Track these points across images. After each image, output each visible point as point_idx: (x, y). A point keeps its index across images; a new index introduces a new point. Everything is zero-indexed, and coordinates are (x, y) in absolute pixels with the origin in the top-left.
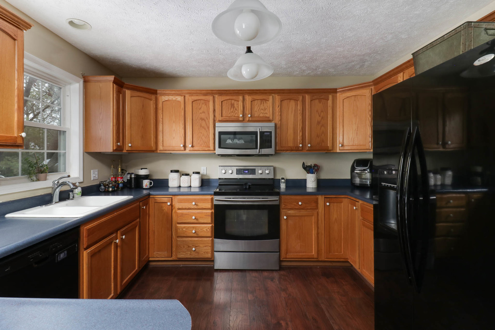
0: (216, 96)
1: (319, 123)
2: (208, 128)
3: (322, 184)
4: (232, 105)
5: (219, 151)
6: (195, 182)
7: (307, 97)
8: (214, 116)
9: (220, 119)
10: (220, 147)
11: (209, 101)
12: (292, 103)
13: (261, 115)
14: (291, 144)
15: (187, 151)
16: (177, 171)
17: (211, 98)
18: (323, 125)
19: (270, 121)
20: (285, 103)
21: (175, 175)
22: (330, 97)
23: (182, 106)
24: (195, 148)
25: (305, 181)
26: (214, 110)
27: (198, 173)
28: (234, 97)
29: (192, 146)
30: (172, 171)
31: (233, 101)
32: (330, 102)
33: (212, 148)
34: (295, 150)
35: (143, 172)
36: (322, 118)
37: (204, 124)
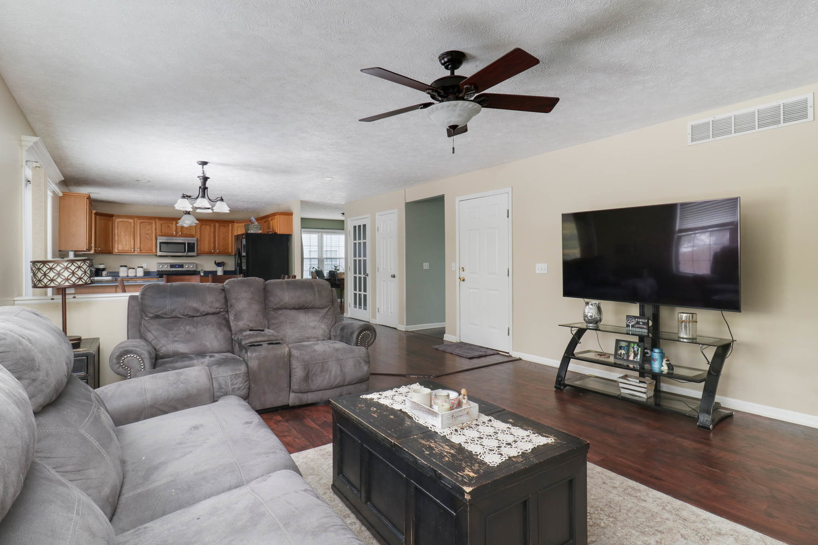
0: (157, 220)
1: (224, 239)
2: (152, 240)
3: (225, 272)
4: (169, 227)
5: (159, 253)
6: (140, 273)
7: (217, 225)
8: (156, 232)
9: (160, 234)
10: (160, 251)
11: (152, 223)
12: (208, 227)
13: (188, 233)
14: (207, 250)
15: (136, 253)
16: (126, 266)
17: (154, 221)
18: (226, 240)
19: (193, 236)
20: (203, 226)
21: (125, 269)
22: (230, 225)
23: (133, 225)
24: (142, 252)
25: (216, 272)
26: (156, 229)
27: (142, 267)
28: (170, 222)
29: (140, 250)
30: (121, 266)
31: (169, 224)
32: (230, 228)
33: (154, 251)
34: (210, 253)
35: (102, 267)
36: (226, 236)
37: (148, 237)
